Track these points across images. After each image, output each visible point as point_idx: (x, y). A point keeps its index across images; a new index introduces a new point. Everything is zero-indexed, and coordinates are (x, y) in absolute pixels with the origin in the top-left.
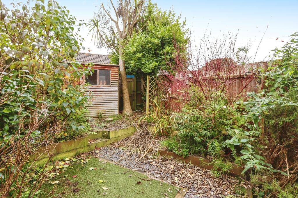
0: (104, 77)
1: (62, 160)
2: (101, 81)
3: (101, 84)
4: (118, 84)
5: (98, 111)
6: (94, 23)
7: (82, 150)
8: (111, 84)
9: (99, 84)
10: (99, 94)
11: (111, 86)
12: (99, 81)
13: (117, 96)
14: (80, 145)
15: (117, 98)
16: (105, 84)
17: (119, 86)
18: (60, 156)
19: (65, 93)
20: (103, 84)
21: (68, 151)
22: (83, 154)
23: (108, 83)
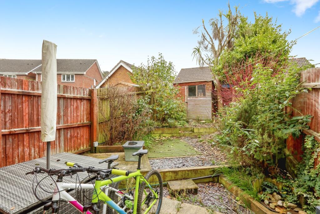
0: (201, 90)
1: (165, 137)
2: (199, 94)
3: (199, 95)
4: (211, 95)
5: (197, 115)
6: (197, 50)
7: (175, 135)
8: (206, 95)
9: (198, 95)
10: (197, 103)
11: (206, 97)
12: (198, 94)
13: (211, 104)
14: (174, 131)
15: (211, 106)
16: (202, 96)
17: (212, 97)
18: (164, 135)
19: (164, 103)
20: (201, 96)
21: (168, 134)
22: (175, 137)
23: (204, 95)
